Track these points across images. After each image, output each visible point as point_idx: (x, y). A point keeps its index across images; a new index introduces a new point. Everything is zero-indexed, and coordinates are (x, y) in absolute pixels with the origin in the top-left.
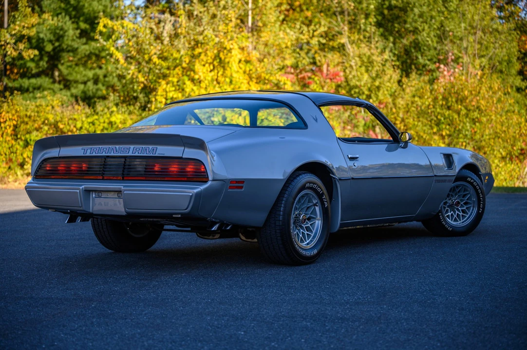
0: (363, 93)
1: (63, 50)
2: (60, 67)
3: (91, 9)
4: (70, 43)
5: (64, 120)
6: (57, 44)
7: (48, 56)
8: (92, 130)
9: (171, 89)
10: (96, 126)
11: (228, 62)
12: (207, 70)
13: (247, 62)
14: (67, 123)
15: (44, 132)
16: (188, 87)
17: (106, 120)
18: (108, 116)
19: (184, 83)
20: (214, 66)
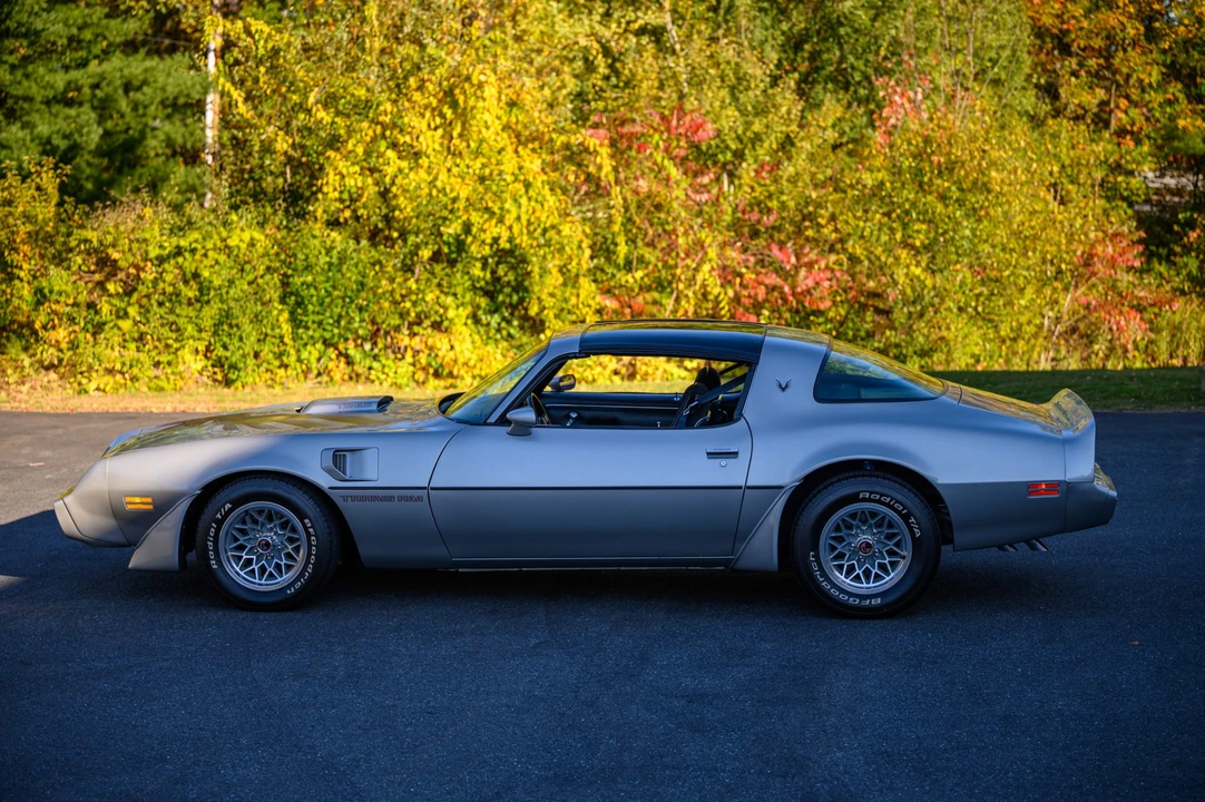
8: (190, 266)
9: (352, 170)
10: (198, 257)
11: (473, 108)
12: (429, 125)
13: (512, 104)
14: (126, 247)
15: (74, 268)
16: (392, 163)
17: (219, 244)
18: (224, 234)
19: (381, 155)
20: (442, 116)
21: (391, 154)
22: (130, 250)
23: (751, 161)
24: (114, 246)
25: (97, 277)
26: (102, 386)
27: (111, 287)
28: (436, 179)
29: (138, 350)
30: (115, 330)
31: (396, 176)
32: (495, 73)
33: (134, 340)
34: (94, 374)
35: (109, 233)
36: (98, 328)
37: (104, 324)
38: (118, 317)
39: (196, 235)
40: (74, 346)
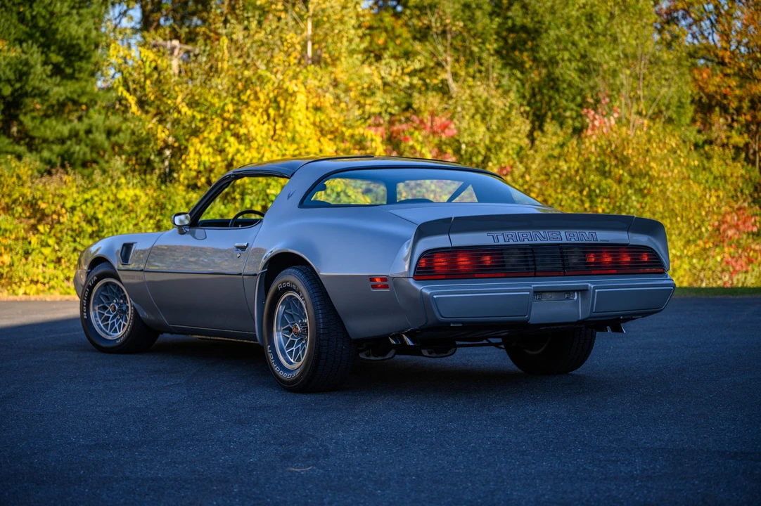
0: (479, 152)
1: (26, 94)
2: (22, 117)
3: (67, 34)
4: (37, 84)
5: (46, 197)
6: (18, 85)
7: (4, 103)
8: (90, 211)
9: (206, 151)
10: (96, 206)
11: (290, 110)
12: (259, 122)
13: (317, 109)
14: (51, 201)
15: (17, 215)
16: (232, 146)
17: (112, 197)
18: (115, 191)
19: (226, 141)
20: (268, 116)
21: (232, 140)
22: (53, 202)
23: (495, 162)
24: (42, 199)
25: (32, 221)
26: (28, 292)
27: (41, 228)
28: (263, 156)
29: (55, 267)
30: (40, 255)
31: (236, 154)
32: (305, 87)
33: (52, 261)
34: (23, 284)
35: (38, 190)
36: (27, 253)
37: (33, 250)
38: (42, 246)
39: (95, 191)
40: (12, 265)
